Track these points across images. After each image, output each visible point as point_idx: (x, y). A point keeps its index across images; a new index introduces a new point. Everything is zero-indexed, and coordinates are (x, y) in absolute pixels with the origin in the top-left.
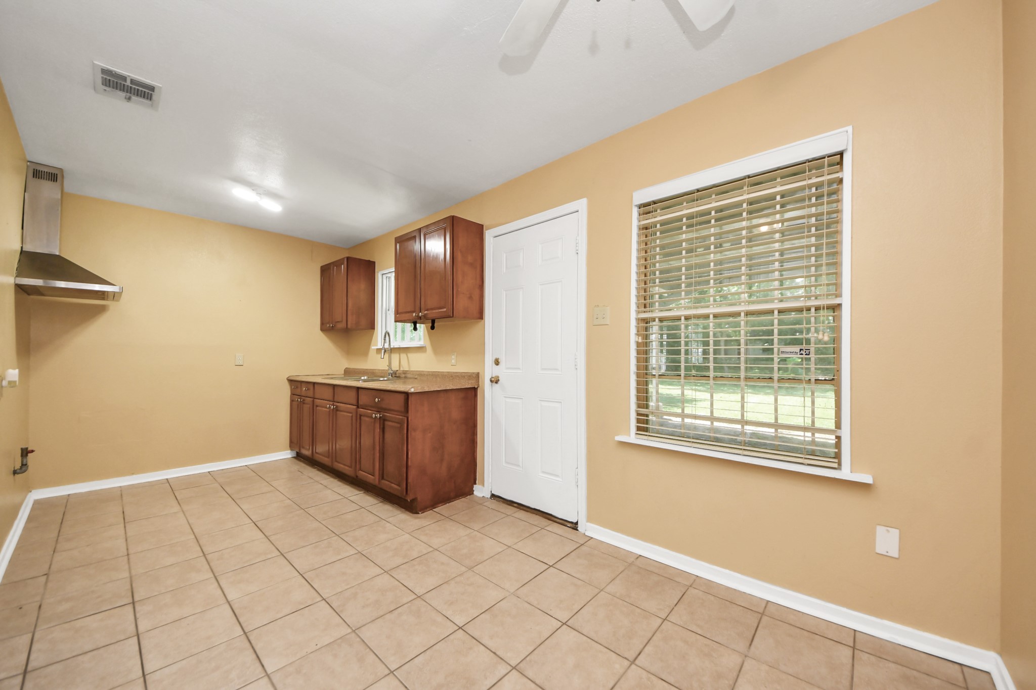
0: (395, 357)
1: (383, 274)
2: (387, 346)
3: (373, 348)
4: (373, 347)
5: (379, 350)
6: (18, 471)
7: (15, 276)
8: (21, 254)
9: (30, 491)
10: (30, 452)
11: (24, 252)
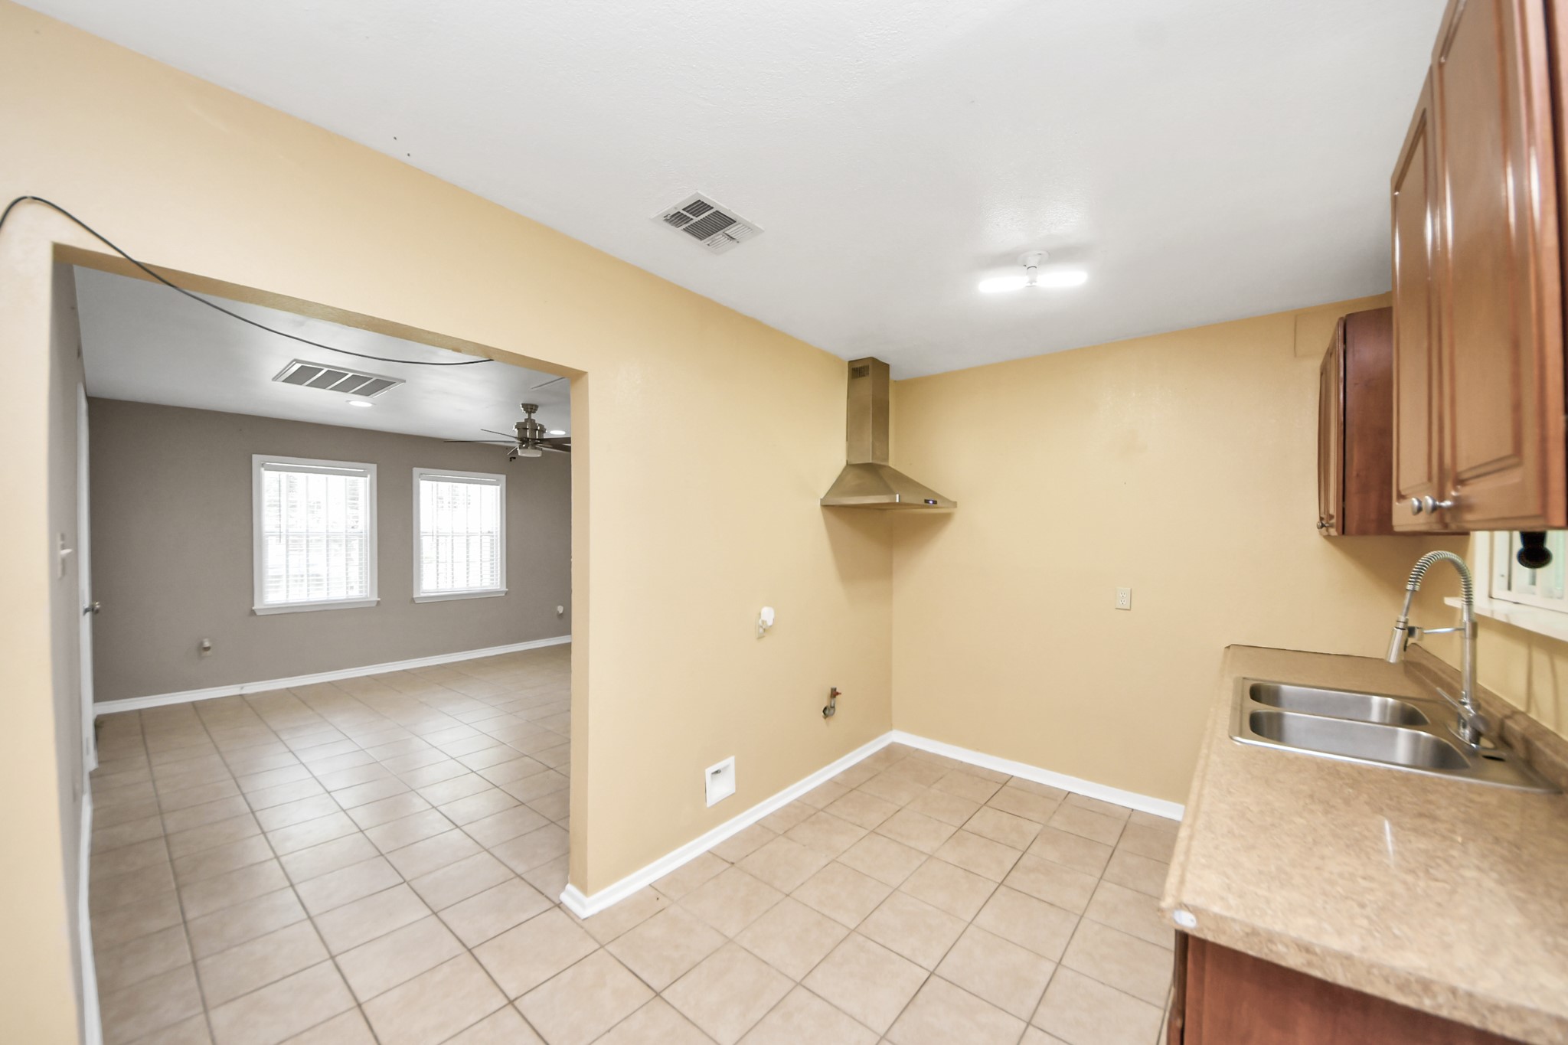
3: (1448, 601)
4: (1450, 602)
6: (827, 712)
7: (822, 497)
8: (844, 469)
9: (891, 729)
10: (838, 694)
11: (849, 465)
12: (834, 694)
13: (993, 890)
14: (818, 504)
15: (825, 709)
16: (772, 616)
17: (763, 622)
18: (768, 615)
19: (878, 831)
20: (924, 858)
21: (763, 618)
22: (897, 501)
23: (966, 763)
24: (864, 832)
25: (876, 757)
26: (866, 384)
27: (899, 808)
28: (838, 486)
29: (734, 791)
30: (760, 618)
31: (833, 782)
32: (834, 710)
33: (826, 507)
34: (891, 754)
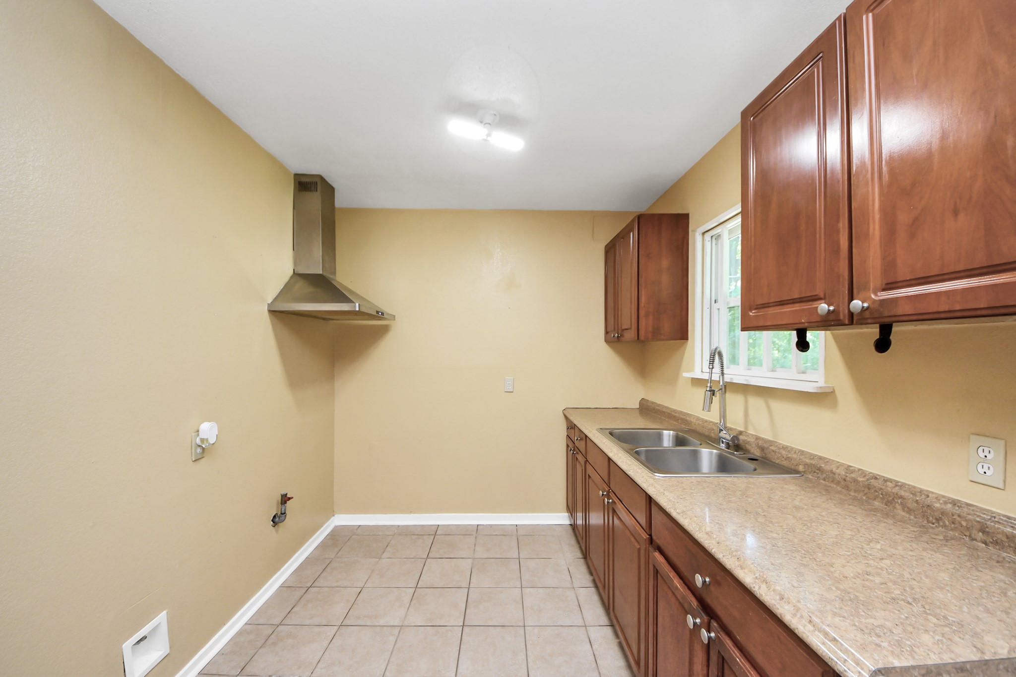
0: (735, 402)
1: (704, 234)
2: (716, 377)
3: (685, 375)
4: (687, 375)
5: (696, 382)
6: (276, 520)
7: (270, 302)
8: (292, 277)
9: (334, 516)
10: (289, 499)
11: (296, 275)
12: (285, 499)
13: (461, 635)
14: (265, 309)
15: (275, 517)
16: (216, 431)
17: (202, 440)
18: (208, 430)
19: (346, 622)
20: (396, 631)
21: (202, 435)
22: (357, 309)
23: (403, 526)
24: (333, 630)
25: (323, 546)
26: (314, 200)
27: (359, 590)
28: (286, 292)
29: (168, 651)
30: (198, 435)
31: (286, 587)
32: (286, 516)
33: (275, 313)
34: (336, 536)
